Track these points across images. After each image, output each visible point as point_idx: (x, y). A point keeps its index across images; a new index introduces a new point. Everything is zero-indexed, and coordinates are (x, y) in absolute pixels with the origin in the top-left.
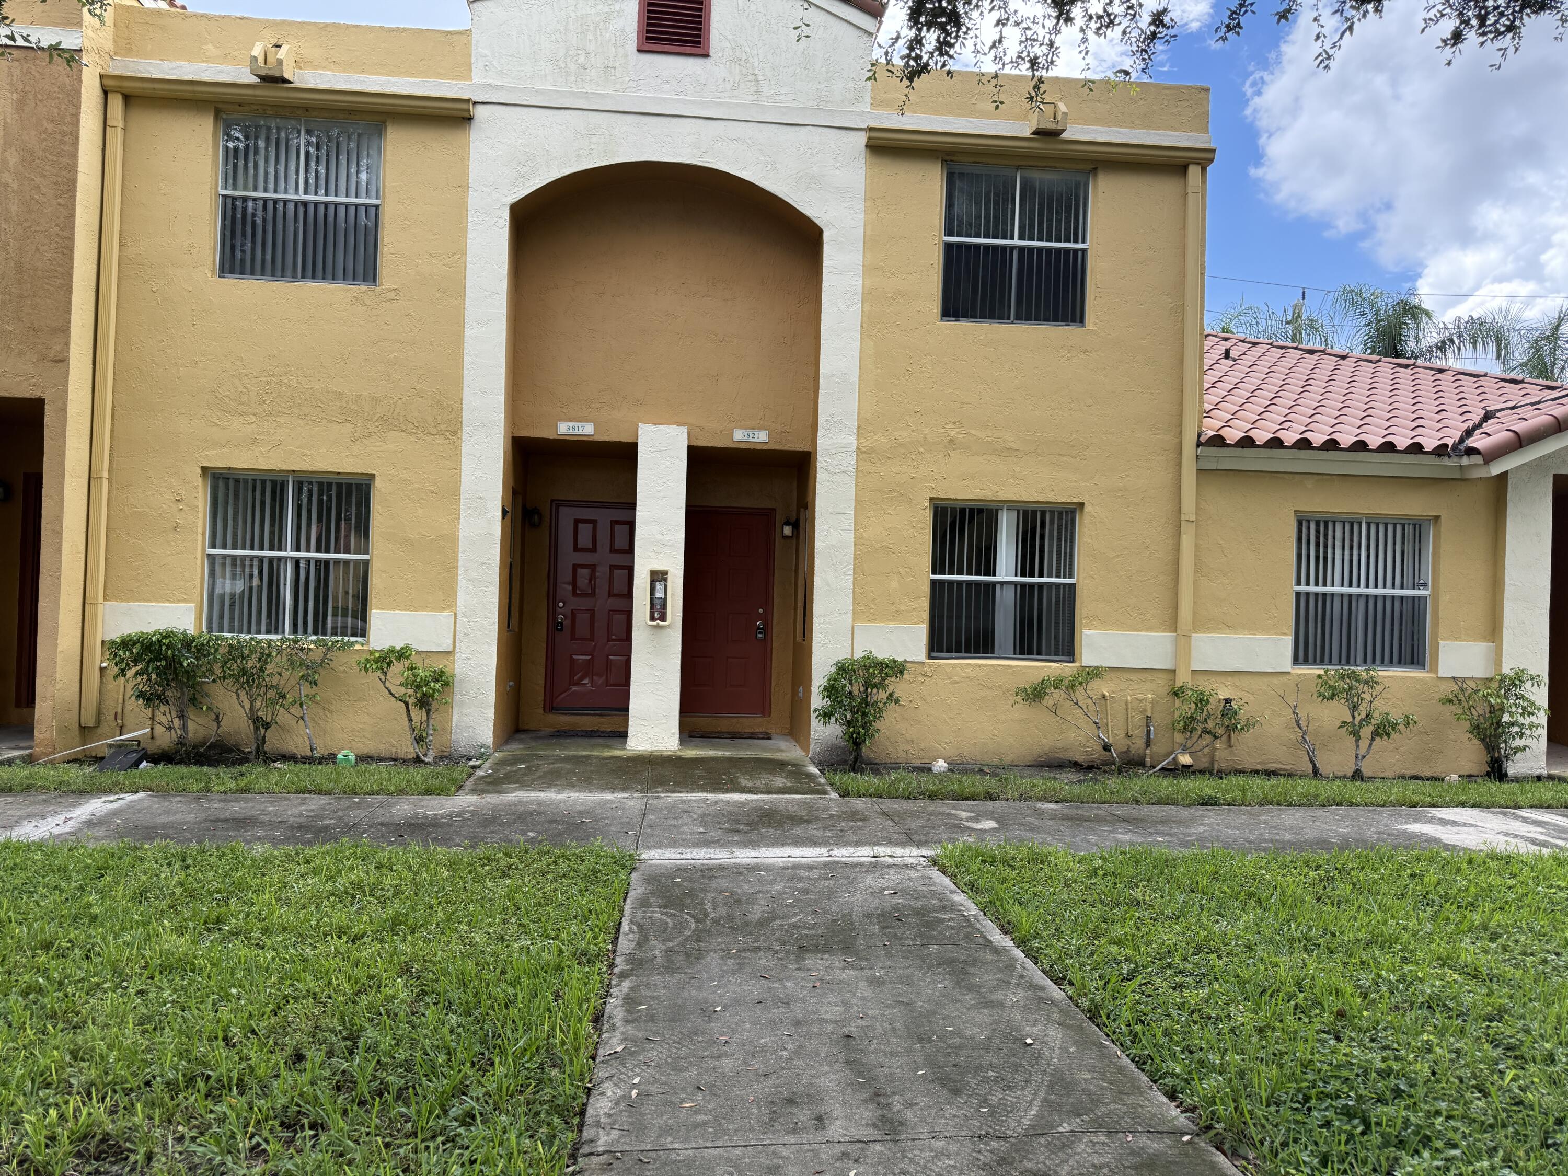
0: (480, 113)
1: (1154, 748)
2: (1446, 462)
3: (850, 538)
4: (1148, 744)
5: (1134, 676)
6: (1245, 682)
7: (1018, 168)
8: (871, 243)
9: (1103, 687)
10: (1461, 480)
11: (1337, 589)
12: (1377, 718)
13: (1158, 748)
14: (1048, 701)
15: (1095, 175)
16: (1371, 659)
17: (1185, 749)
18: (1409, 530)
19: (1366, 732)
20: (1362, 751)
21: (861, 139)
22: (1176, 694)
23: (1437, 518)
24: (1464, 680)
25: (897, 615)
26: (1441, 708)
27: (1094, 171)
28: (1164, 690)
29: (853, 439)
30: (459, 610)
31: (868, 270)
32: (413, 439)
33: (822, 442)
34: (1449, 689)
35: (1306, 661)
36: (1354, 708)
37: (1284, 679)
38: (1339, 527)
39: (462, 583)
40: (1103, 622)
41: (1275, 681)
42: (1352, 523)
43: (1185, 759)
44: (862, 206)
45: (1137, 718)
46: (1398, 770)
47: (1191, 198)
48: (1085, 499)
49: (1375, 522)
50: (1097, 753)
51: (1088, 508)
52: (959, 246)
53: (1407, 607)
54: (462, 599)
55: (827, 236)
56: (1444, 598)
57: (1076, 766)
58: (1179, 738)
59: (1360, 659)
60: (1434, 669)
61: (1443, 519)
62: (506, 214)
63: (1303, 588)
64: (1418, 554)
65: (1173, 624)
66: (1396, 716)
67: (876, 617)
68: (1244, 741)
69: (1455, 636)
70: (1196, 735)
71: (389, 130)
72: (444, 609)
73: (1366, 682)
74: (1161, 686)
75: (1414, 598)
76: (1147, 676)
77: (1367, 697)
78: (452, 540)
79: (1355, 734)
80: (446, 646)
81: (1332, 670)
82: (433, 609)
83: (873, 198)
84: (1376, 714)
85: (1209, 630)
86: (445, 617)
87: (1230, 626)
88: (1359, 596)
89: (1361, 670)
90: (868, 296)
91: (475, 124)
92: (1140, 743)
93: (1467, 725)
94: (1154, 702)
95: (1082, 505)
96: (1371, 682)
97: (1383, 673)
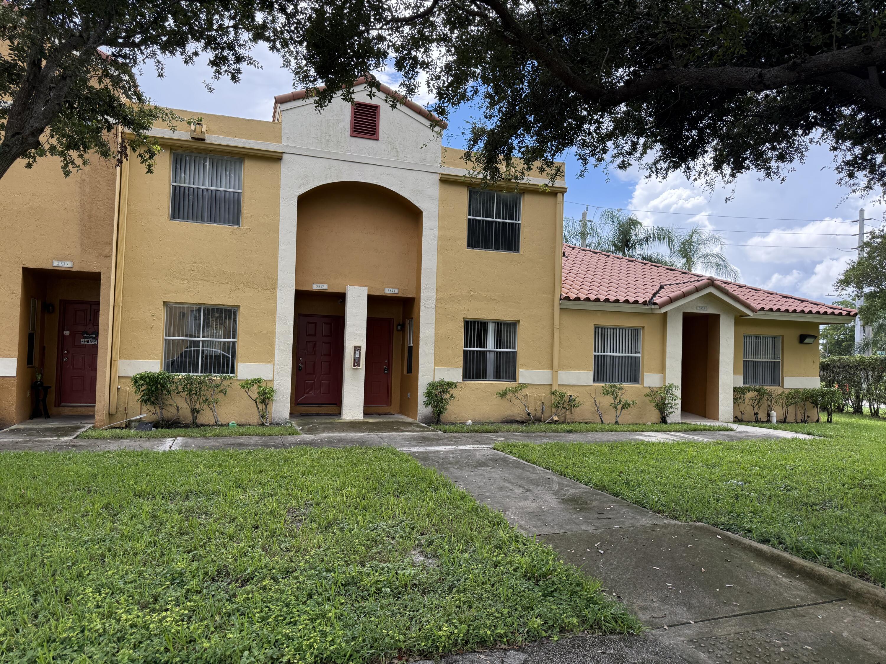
0: (285, 156)
1: (545, 414)
2: (647, 307)
3: (433, 333)
4: (542, 413)
5: (538, 387)
6: (577, 389)
7: (496, 191)
8: (441, 218)
9: (526, 391)
10: (651, 314)
11: (609, 354)
12: (623, 402)
13: (546, 414)
14: (508, 397)
15: (524, 195)
16: (621, 380)
17: (556, 415)
18: (634, 332)
19: (619, 407)
20: (618, 414)
21: (438, 177)
22: (553, 394)
23: (643, 327)
24: (653, 388)
25: (451, 364)
26: (645, 398)
27: (523, 193)
28: (548, 392)
29: (434, 294)
30: (276, 362)
31: (440, 228)
32: (256, 291)
33: (423, 295)
34: (648, 391)
35: (598, 381)
36: (615, 398)
37: (590, 387)
38: (609, 330)
39: (277, 351)
40: (527, 366)
41: (587, 388)
42: (613, 329)
43: (556, 418)
44: (437, 203)
45: (539, 403)
46: (630, 422)
47: (558, 205)
48: (520, 319)
49: (622, 328)
50: (525, 417)
51: (521, 323)
52: (473, 220)
53: (633, 360)
54: (276, 358)
55: (424, 214)
56: (646, 357)
57: (517, 422)
58: (554, 410)
59: (617, 380)
60: (643, 384)
61: (645, 328)
62: (296, 200)
63: (596, 353)
64: (637, 340)
65: (551, 367)
66: (630, 401)
67: (443, 365)
68: (576, 411)
69: (650, 371)
70: (560, 409)
71: (246, 161)
72: (269, 362)
73: (619, 389)
74: (547, 391)
75: (635, 357)
76: (542, 387)
77: (619, 394)
78: (273, 333)
79: (616, 408)
80: (270, 377)
81: (608, 384)
82: (265, 362)
83: (442, 201)
84: (623, 401)
85: (564, 369)
86: (270, 365)
87: (571, 368)
88: (616, 356)
89: (617, 384)
90: (440, 238)
91: (283, 161)
92: (539, 412)
93: (654, 404)
94: (544, 397)
95: (519, 321)
96: (621, 389)
97: (625, 385)
